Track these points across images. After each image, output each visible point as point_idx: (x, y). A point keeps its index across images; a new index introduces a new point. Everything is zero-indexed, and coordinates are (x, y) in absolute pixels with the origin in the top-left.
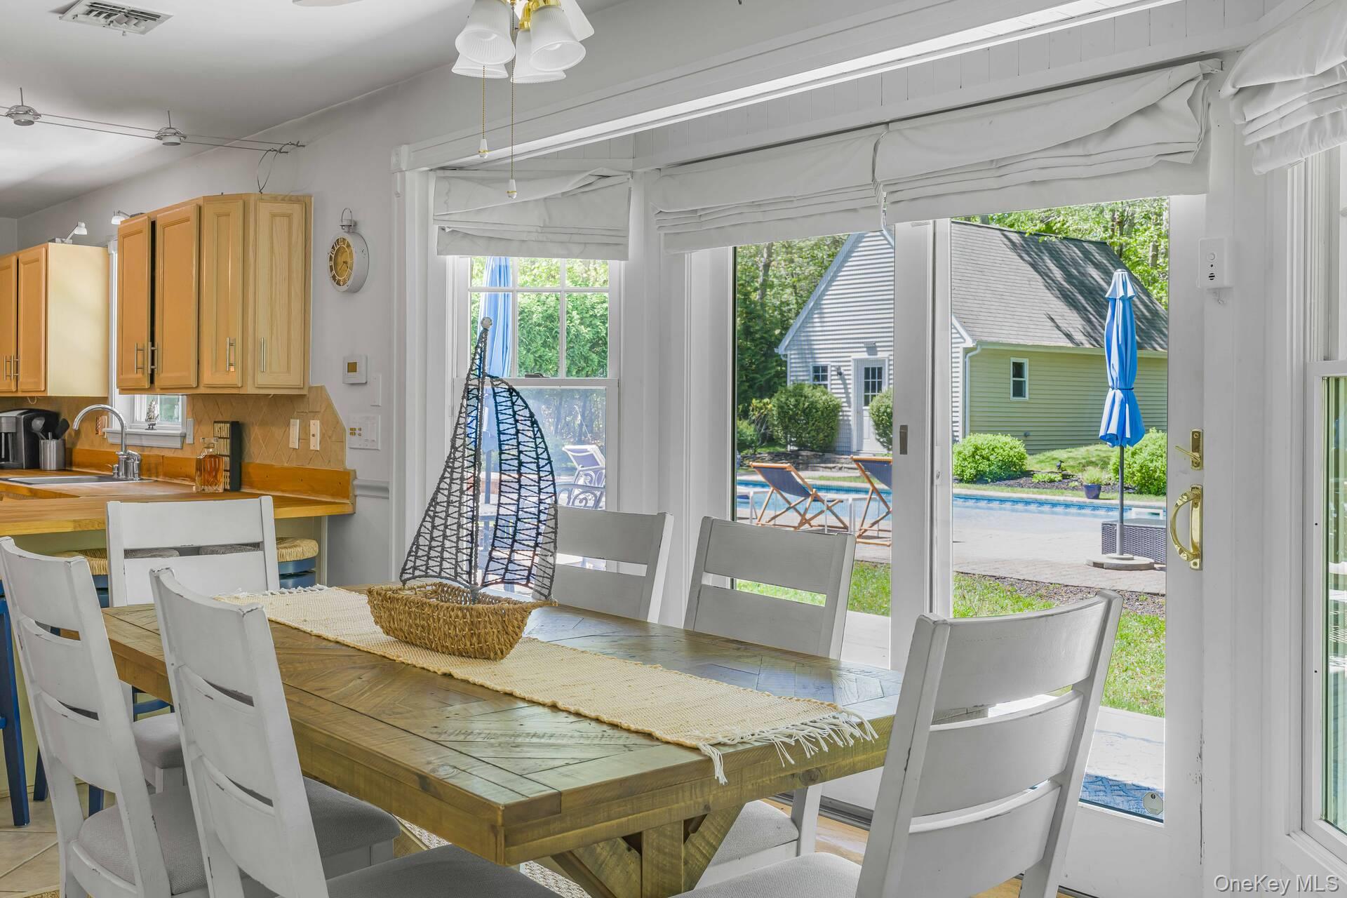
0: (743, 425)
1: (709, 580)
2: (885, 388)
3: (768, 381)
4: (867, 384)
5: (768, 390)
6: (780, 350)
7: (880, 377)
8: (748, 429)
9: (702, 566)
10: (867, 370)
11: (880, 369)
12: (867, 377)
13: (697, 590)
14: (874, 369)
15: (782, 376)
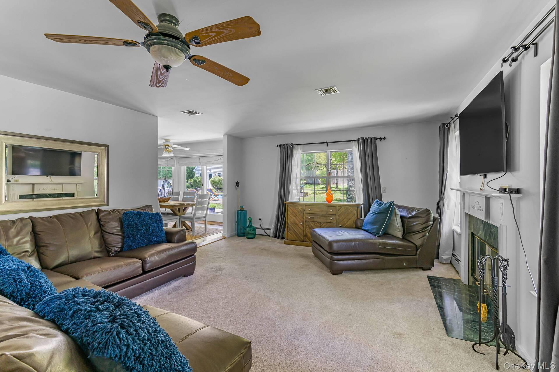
0: (187, 184)
1: (184, 197)
2: (213, 177)
3: (192, 176)
4: (209, 177)
5: (192, 177)
6: (194, 170)
7: (212, 175)
8: (188, 185)
9: (184, 195)
10: (210, 174)
11: (212, 174)
12: (209, 175)
13: (183, 197)
14: (211, 174)
15: (194, 175)
